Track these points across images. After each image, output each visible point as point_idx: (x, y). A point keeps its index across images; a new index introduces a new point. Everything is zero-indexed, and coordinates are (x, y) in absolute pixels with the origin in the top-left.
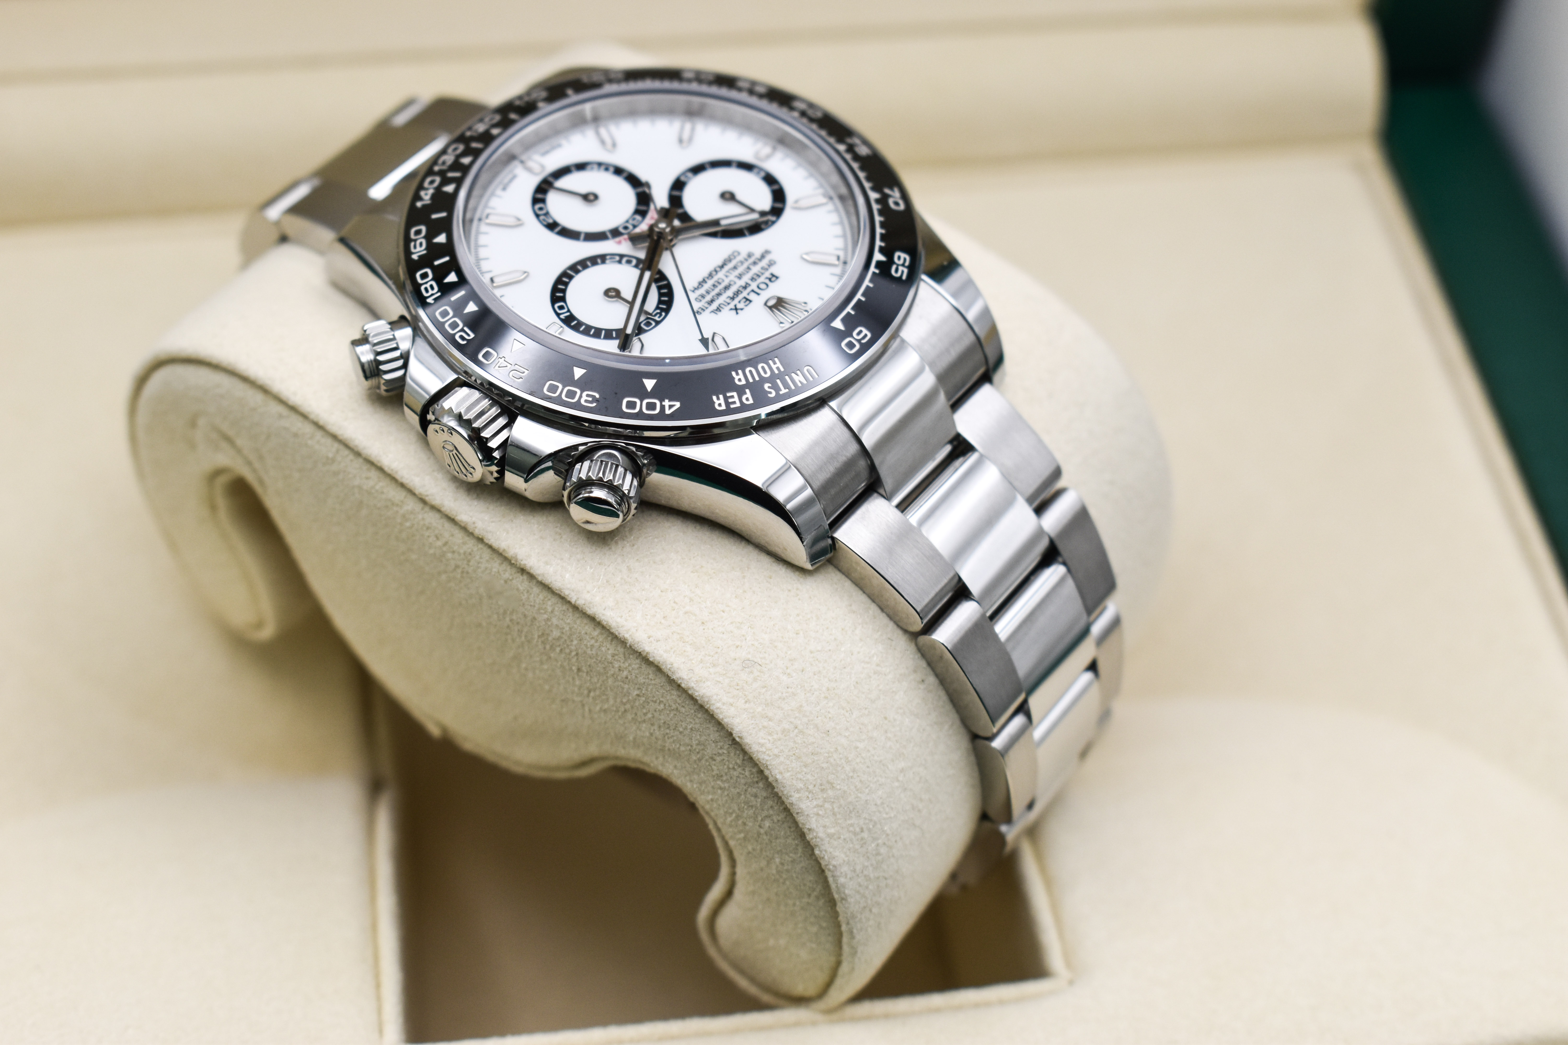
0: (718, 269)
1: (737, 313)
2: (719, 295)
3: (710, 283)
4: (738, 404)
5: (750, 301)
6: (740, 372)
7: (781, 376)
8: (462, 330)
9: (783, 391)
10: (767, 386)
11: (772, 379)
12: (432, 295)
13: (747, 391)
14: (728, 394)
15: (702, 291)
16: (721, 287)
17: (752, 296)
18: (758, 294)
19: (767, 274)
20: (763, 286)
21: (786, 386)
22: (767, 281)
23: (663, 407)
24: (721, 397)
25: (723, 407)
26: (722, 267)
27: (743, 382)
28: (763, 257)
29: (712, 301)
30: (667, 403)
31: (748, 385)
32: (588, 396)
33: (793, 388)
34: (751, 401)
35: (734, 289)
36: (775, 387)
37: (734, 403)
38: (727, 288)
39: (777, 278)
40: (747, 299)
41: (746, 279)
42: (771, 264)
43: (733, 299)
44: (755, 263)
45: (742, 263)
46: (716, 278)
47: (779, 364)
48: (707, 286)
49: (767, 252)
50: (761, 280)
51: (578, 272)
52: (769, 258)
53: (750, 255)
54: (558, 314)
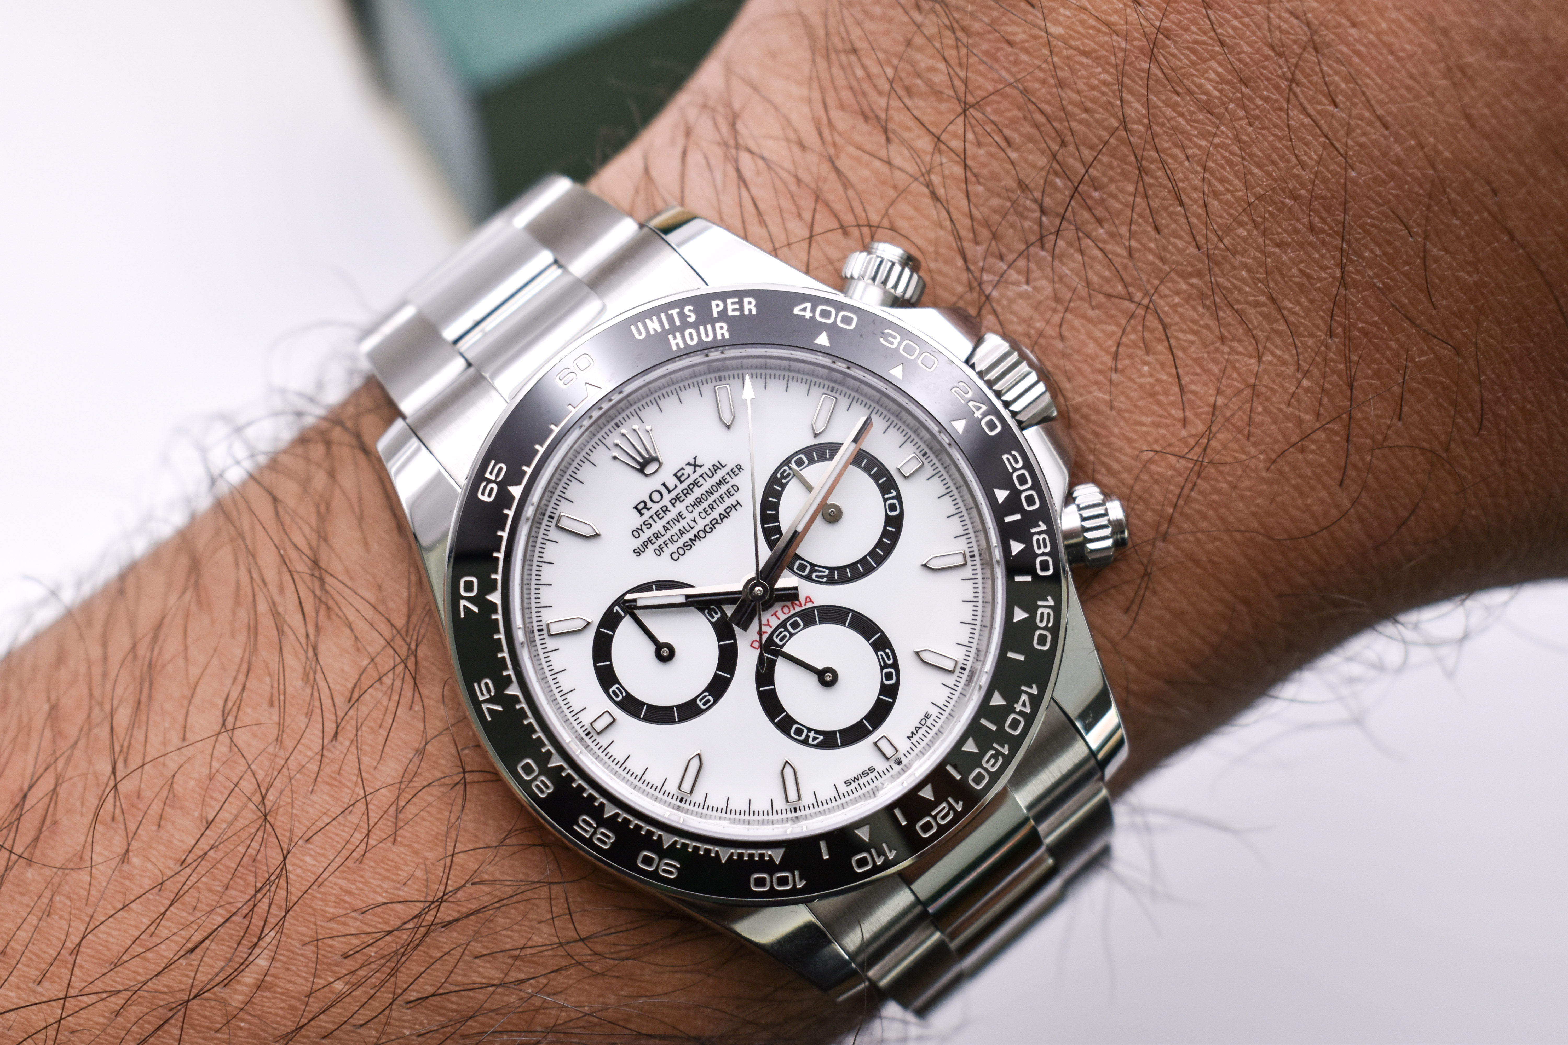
0: (702, 534)
1: (695, 458)
2: (709, 493)
3: (715, 514)
4: (729, 301)
5: (675, 475)
6: (719, 337)
7: (673, 329)
8: (1015, 470)
9: (674, 312)
10: (692, 318)
11: (685, 325)
12: (1039, 533)
13: (715, 315)
14: (738, 313)
15: (729, 502)
16: (705, 505)
17: (672, 482)
18: (664, 484)
19: (647, 514)
20: (656, 496)
21: (670, 318)
22: (650, 504)
23: (813, 311)
24: (746, 312)
25: (746, 300)
26: (697, 537)
27: (718, 325)
28: (645, 545)
29: (719, 484)
30: (808, 315)
31: (713, 321)
32: (892, 343)
33: (663, 316)
34: (714, 303)
35: (691, 499)
36: (682, 315)
37: (733, 303)
38: (698, 501)
39: (636, 508)
40: (678, 478)
41: (672, 514)
42: (637, 532)
43: (695, 483)
44: (657, 536)
45: (672, 541)
46: (707, 521)
47: (673, 343)
48: (720, 509)
49: (638, 552)
50: (655, 507)
51: (863, 560)
52: (638, 543)
53: (659, 551)
54: (899, 497)
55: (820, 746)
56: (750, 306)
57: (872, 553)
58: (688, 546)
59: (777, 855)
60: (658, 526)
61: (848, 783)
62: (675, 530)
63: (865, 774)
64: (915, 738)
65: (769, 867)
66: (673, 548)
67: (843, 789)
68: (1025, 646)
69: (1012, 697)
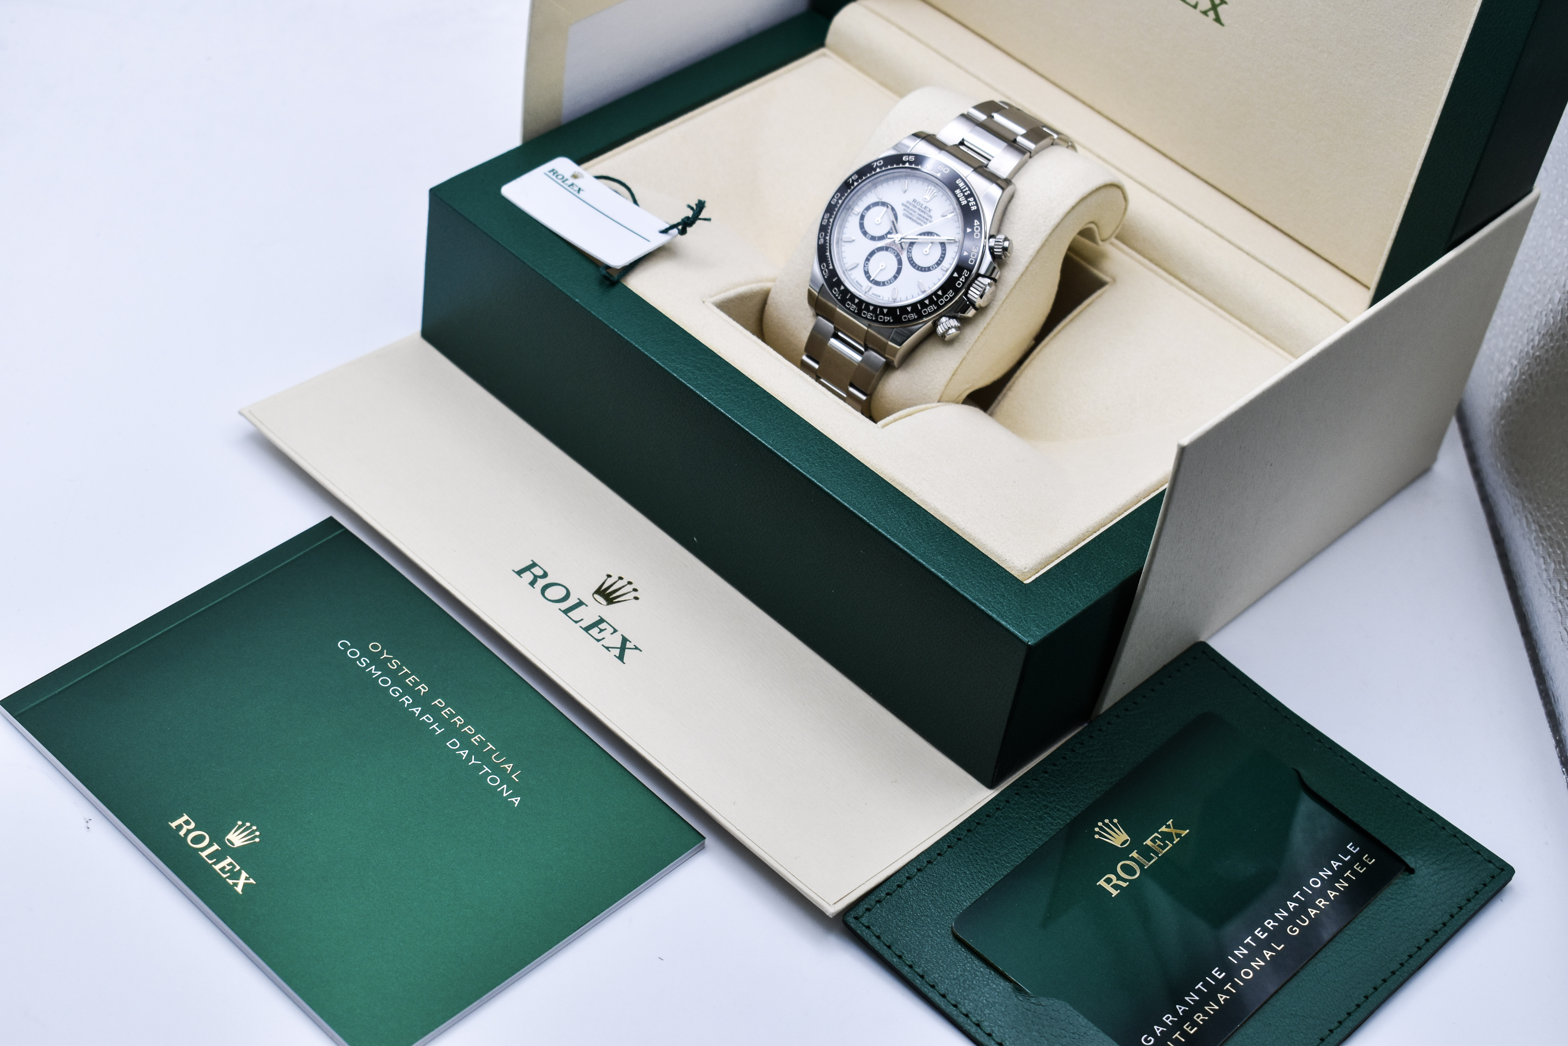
2: (923, 217)
3: (918, 221)
6: (962, 203)
7: (961, 190)
8: (949, 295)
9: (967, 189)
10: (966, 194)
12: (933, 307)
13: (968, 200)
14: (970, 205)
15: (922, 223)
16: (920, 217)
17: (924, 206)
19: (913, 203)
20: (919, 204)
21: (965, 188)
22: (916, 203)
24: (971, 208)
26: (911, 218)
27: (965, 201)
28: (905, 206)
30: (975, 224)
31: (966, 199)
32: (974, 249)
33: (964, 184)
34: (972, 198)
35: (920, 213)
36: (966, 191)
37: (973, 203)
38: (920, 215)
40: (925, 208)
41: (916, 210)
42: (908, 202)
43: (925, 213)
44: (908, 208)
45: (908, 212)
46: (916, 219)
47: (957, 191)
48: (920, 222)
49: (903, 204)
50: (916, 204)
51: (916, 265)
52: (905, 203)
53: (905, 210)
54: (936, 268)
55: (865, 271)
56: (974, 208)
57: (919, 266)
58: (908, 217)
59: (831, 267)
60: (911, 207)
61: (857, 281)
62: (911, 212)
63: (860, 285)
64: (873, 295)
65: (828, 266)
66: (906, 213)
67: (855, 281)
68: (901, 314)
69: (887, 315)
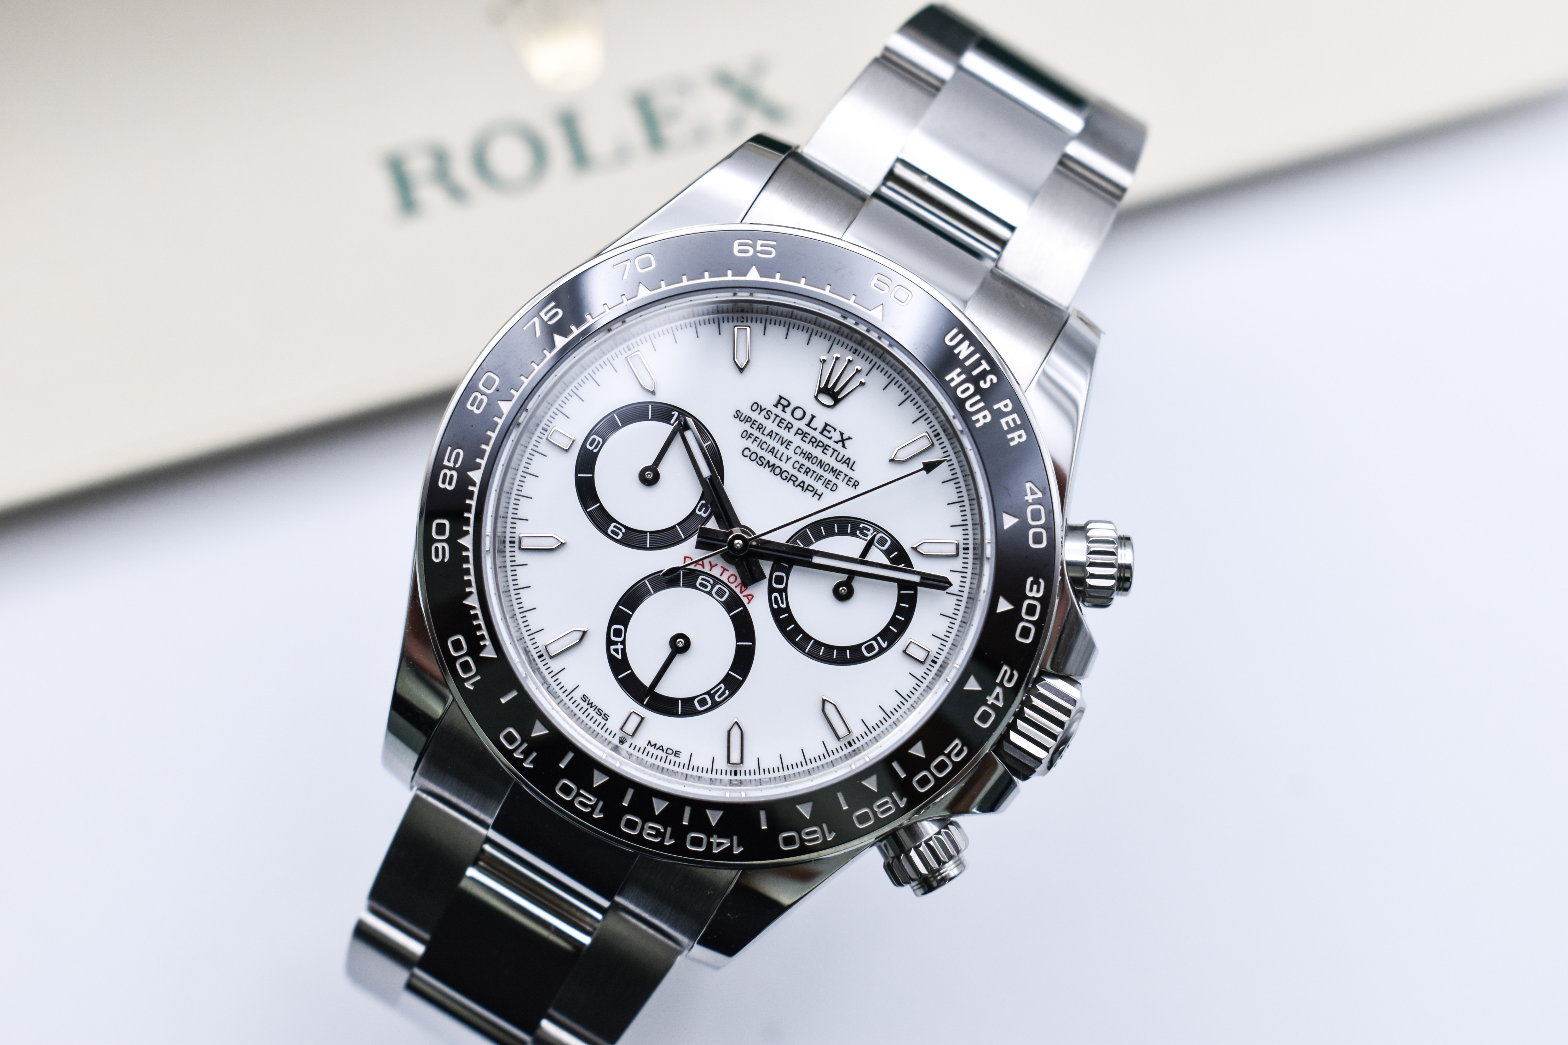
0: (777, 471)
1: (850, 438)
2: (821, 464)
3: (801, 477)
4: (1015, 416)
5: (826, 425)
6: (974, 418)
7: (967, 371)
8: (948, 756)
9: (985, 366)
10: (984, 386)
11: (975, 381)
12: (895, 802)
13: (996, 407)
14: (1006, 428)
15: (819, 486)
16: (808, 464)
17: (818, 424)
18: (813, 417)
19: (778, 411)
20: (799, 413)
21: (977, 364)
22: (789, 410)
23: (1035, 501)
24: (1009, 436)
25: (1022, 432)
26: (773, 467)
27: (986, 412)
28: (748, 419)
29: (833, 470)
30: (1029, 498)
31: (989, 407)
32: (1031, 590)
33: (977, 356)
34: (1008, 401)
35: (808, 448)
36: (983, 375)
37: (1014, 420)
38: (808, 456)
39: (781, 398)
40: (824, 429)
41: (788, 435)
42: (757, 407)
43: (825, 447)
44: (760, 428)
45: (760, 445)
46: (793, 472)
47: (953, 374)
48: (808, 480)
49: (738, 415)
50: (788, 416)
51: (807, 638)
52: (747, 412)
53: (746, 435)
54: (882, 651)
55: (611, 659)
56: (1017, 438)
57: (818, 644)
58: (761, 462)
59: (489, 653)
60: (770, 426)
61: (584, 698)
62: (772, 443)
63: (599, 712)
64: (650, 749)
65: (475, 649)
66: (754, 447)
67: (577, 695)
68: (775, 827)
69: (722, 830)
